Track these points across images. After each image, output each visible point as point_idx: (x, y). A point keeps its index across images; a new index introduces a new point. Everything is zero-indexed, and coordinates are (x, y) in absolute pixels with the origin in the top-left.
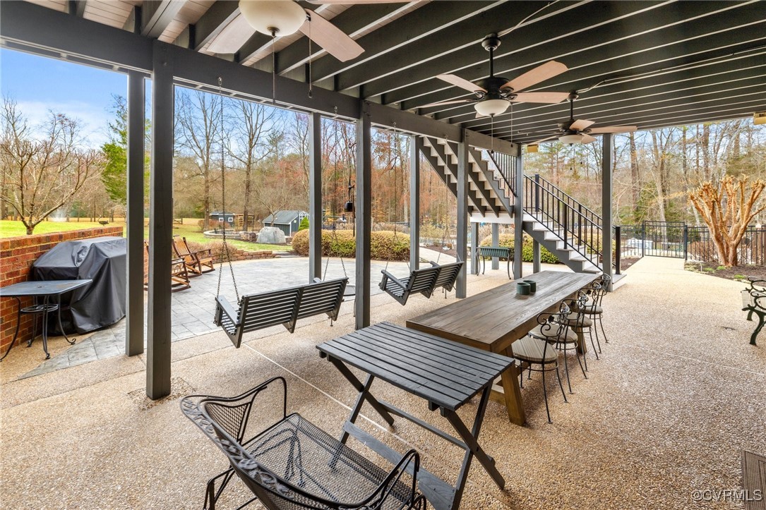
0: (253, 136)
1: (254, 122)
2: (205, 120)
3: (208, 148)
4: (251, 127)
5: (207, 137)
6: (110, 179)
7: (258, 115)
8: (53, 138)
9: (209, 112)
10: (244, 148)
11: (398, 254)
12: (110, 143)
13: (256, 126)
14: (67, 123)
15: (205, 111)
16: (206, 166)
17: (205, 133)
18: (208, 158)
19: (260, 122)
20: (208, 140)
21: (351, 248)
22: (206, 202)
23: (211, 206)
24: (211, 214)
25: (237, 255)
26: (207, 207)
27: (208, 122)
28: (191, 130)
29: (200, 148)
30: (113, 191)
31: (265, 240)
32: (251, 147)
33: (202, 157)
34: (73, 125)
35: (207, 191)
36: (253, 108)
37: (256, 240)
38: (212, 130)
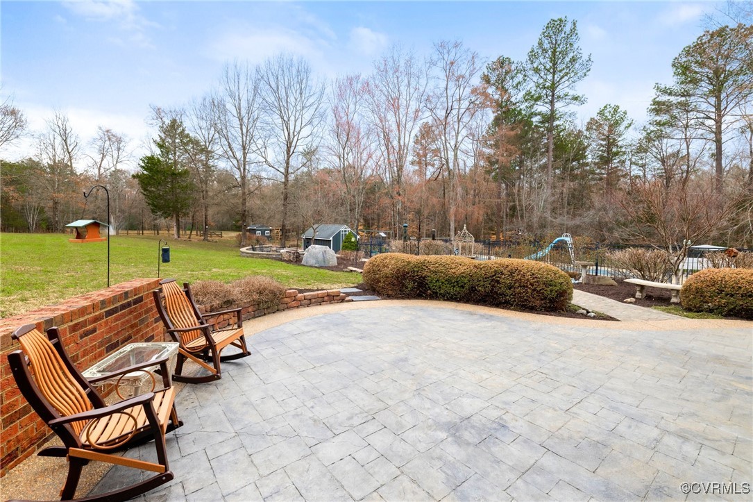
0: (291, 143)
1: (292, 128)
2: (241, 129)
3: (245, 158)
4: (289, 134)
5: (244, 148)
6: (150, 192)
7: (296, 121)
8: (103, 154)
9: (245, 120)
10: (282, 157)
11: (552, 301)
12: (149, 155)
13: (294, 133)
14: (114, 139)
15: (241, 120)
16: (243, 177)
17: (241, 143)
18: (244, 169)
19: (298, 129)
20: (244, 149)
21: (463, 287)
22: (244, 215)
23: (249, 220)
24: (249, 228)
25: (286, 299)
26: (244, 221)
27: (245, 130)
28: (227, 139)
29: (236, 158)
30: (153, 205)
31: (312, 262)
32: (289, 156)
33: (239, 169)
34: (119, 141)
35: (244, 204)
36: (290, 114)
37: (301, 261)
38: (248, 138)
